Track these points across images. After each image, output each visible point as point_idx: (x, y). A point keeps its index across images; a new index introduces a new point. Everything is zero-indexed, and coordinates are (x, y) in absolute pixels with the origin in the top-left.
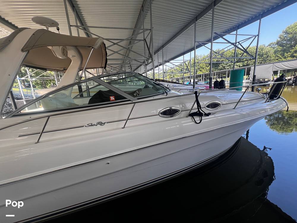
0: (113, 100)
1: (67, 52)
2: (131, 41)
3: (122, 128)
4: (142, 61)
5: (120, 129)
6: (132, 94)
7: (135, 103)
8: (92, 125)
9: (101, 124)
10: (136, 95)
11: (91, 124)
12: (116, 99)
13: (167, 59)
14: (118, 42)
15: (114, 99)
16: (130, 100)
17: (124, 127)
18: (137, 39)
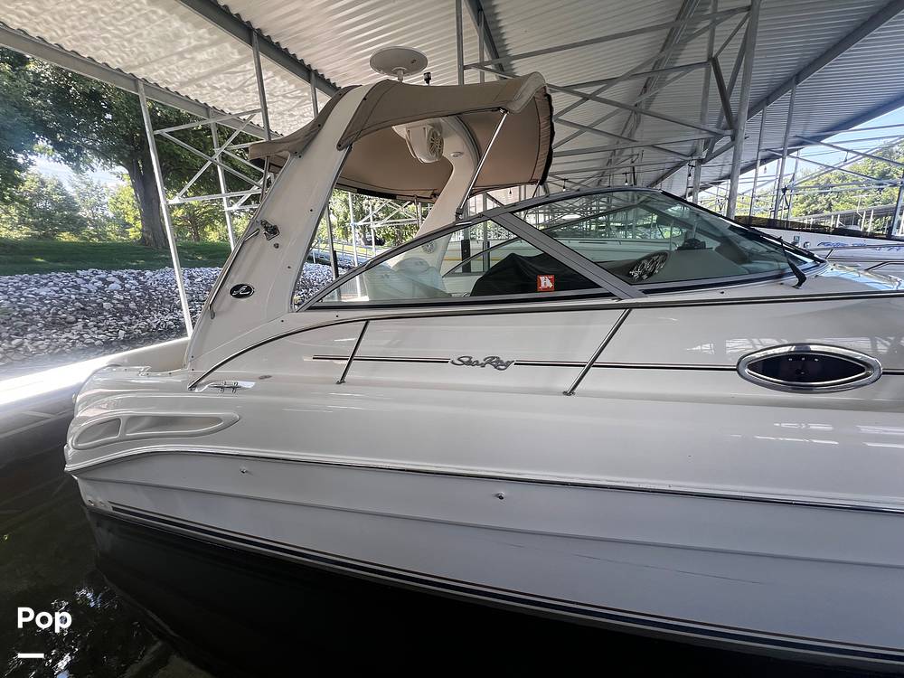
0: (547, 290)
1: (442, 143)
2: (653, 75)
3: (565, 393)
4: (686, 148)
5: (557, 394)
6: (624, 271)
7: (630, 307)
8: (470, 363)
9: (497, 363)
10: (640, 276)
11: (468, 359)
12: (557, 287)
13: (810, 132)
14: (599, 91)
15: (550, 285)
16: (609, 295)
17: (571, 393)
18: (676, 65)
